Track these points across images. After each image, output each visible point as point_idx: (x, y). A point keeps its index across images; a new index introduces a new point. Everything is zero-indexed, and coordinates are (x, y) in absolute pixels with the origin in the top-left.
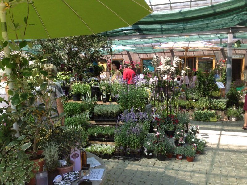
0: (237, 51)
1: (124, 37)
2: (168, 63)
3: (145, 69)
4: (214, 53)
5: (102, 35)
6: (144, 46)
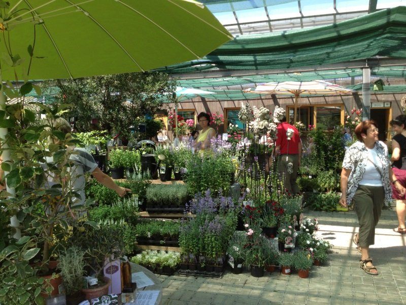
0: (379, 97)
1: (196, 75)
2: (266, 117)
3: (231, 126)
4: (342, 99)
5: (159, 72)
6: (228, 89)
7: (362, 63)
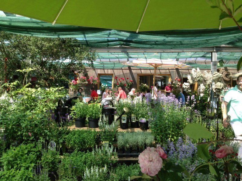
3: (103, 85)
7: (212, 49)
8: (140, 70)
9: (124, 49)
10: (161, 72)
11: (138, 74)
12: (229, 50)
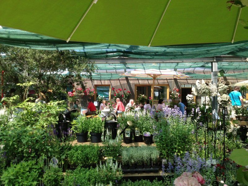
0: (189, 81)
4: (168, 82)
7: (212, 59)
8: (137, 81)
9: (123, 60)
10: (159, 82)
11: (135, 85)
12: (229, 60)
